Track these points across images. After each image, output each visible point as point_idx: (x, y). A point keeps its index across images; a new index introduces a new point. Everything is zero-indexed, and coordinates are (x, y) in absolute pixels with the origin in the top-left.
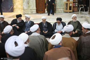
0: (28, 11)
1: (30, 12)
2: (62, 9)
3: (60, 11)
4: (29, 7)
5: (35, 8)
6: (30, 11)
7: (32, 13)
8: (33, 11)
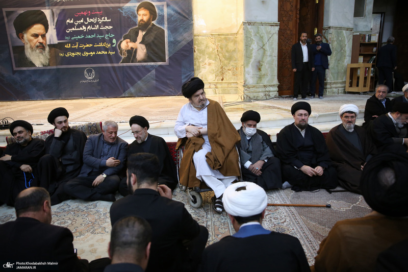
0: (258, 90)
1: (262, 95)
2: (339, 85)
3: (334, 89)
4: (260, 78)
5: (276, 82)
6: (264, 89)
7: (267, 97)
8: (272, 89)
